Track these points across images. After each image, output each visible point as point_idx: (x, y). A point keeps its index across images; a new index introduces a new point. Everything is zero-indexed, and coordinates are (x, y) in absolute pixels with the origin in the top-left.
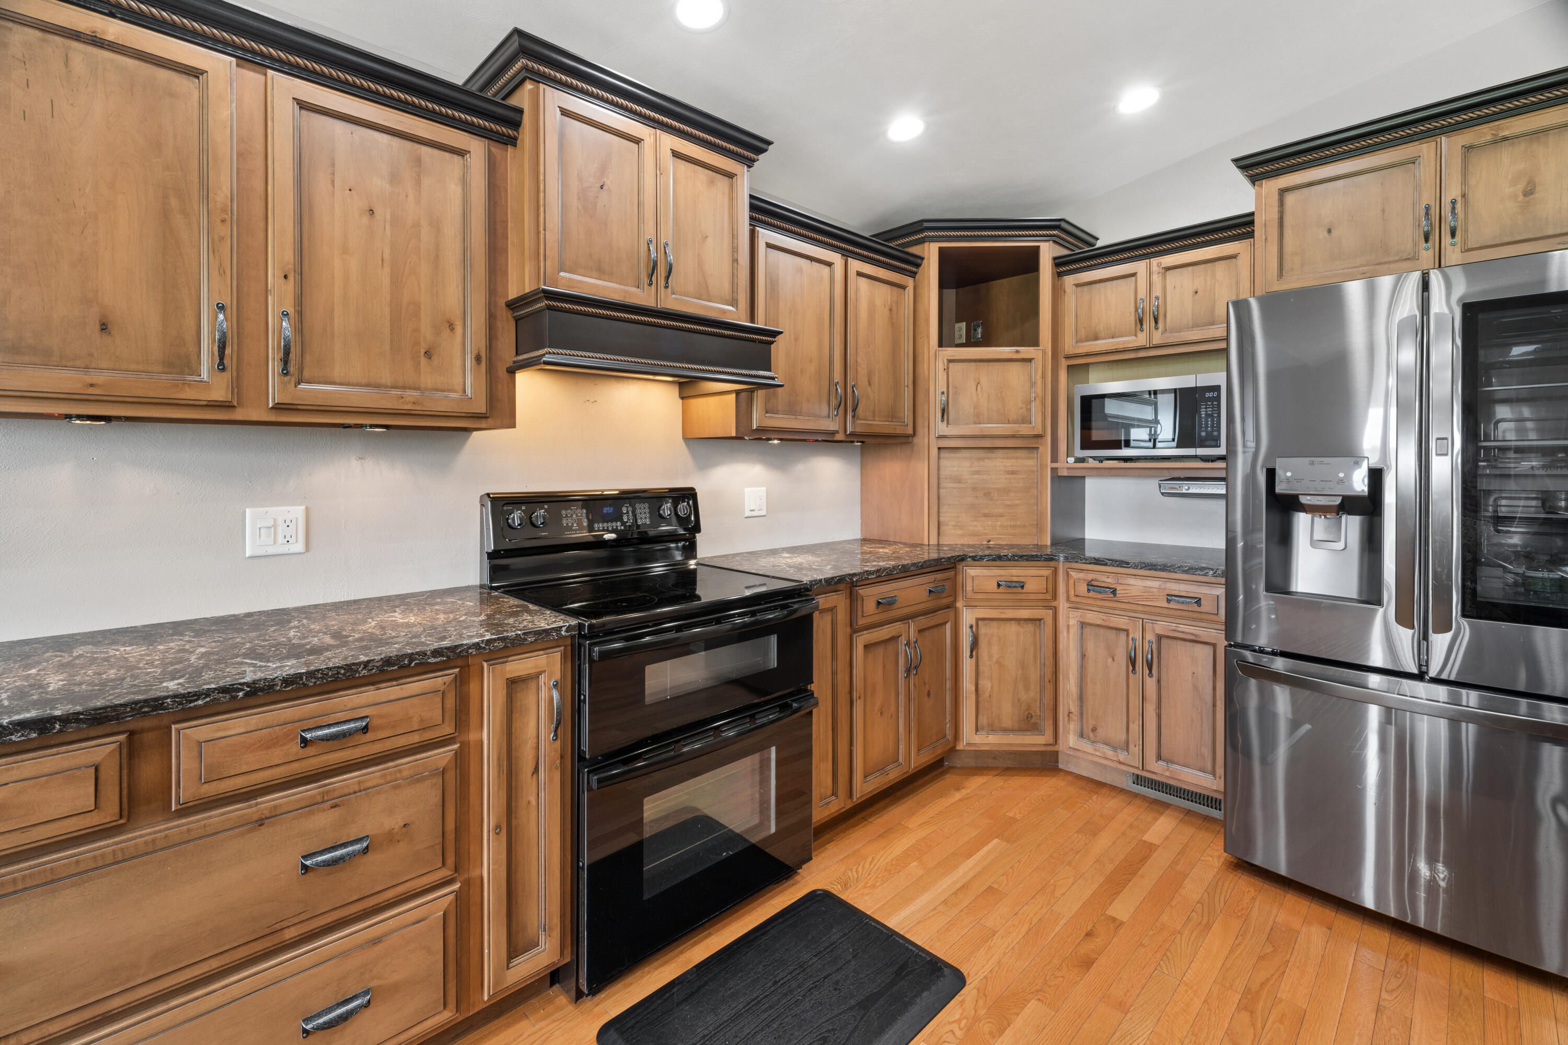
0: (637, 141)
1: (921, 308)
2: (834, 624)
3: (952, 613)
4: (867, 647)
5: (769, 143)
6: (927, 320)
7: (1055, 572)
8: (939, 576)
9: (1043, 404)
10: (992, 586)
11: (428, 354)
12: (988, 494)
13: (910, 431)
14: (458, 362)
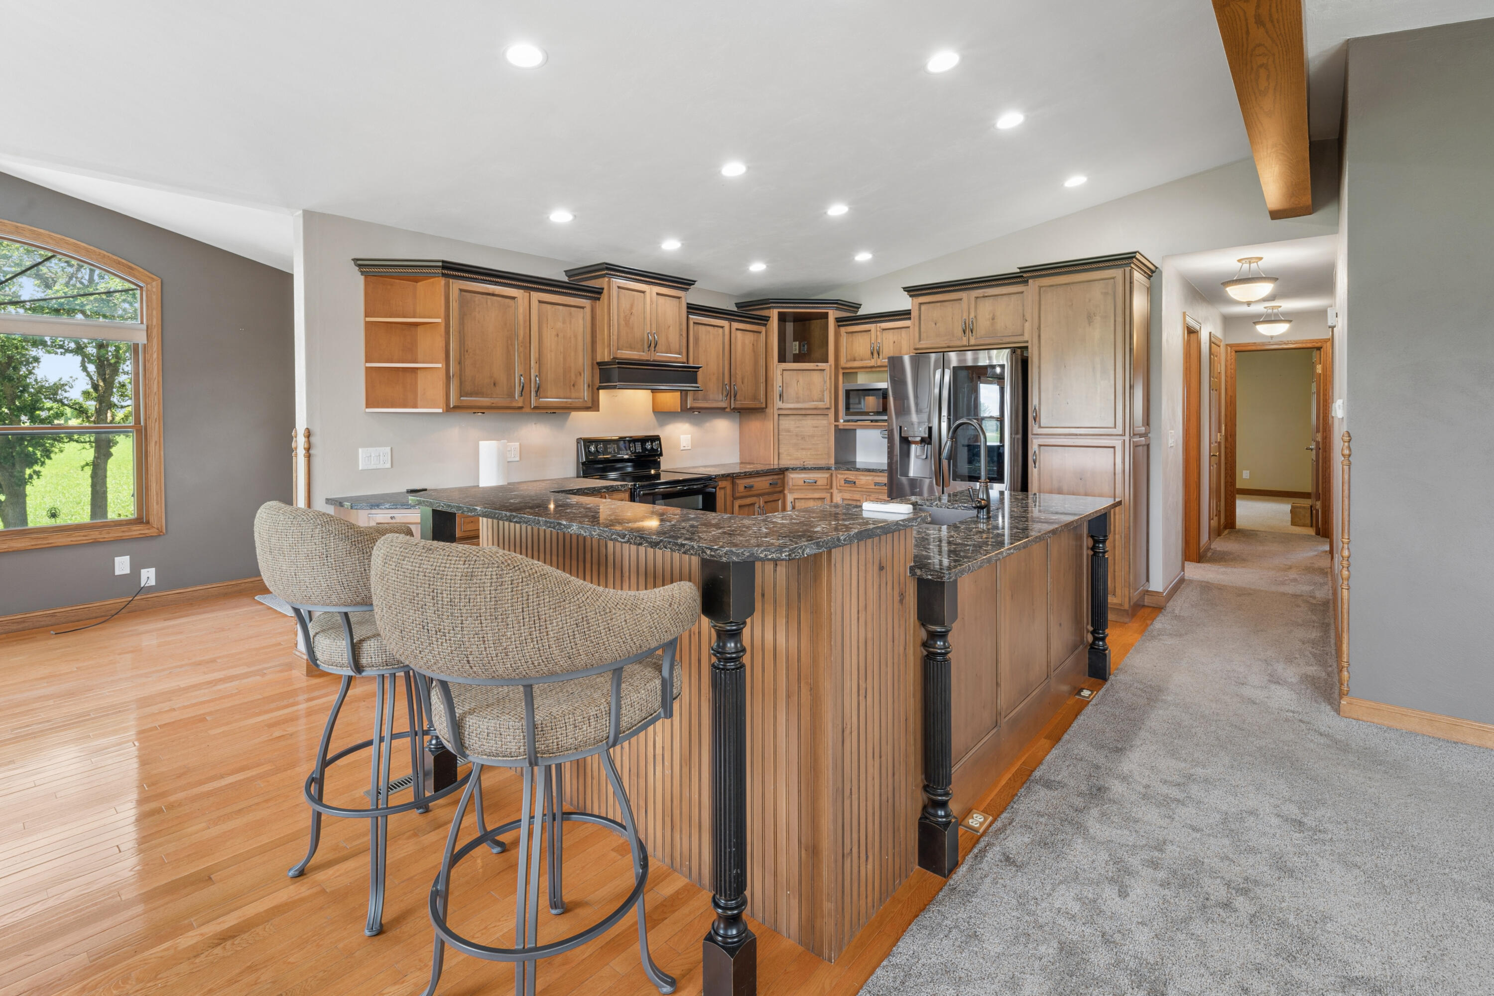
0: (643, 292)
1: (769, 341)
2: (725, 495)
3: (782, 495)
4: (740, 506)
5: (695, 281)
6: (772, 349)
7: (831, 475)
8: (775, 477)
9: (830, 392)
10: (801, 483)
11: (574, 385)
12: (803, 438)
13: (764, 406)
14: (582, 387)
